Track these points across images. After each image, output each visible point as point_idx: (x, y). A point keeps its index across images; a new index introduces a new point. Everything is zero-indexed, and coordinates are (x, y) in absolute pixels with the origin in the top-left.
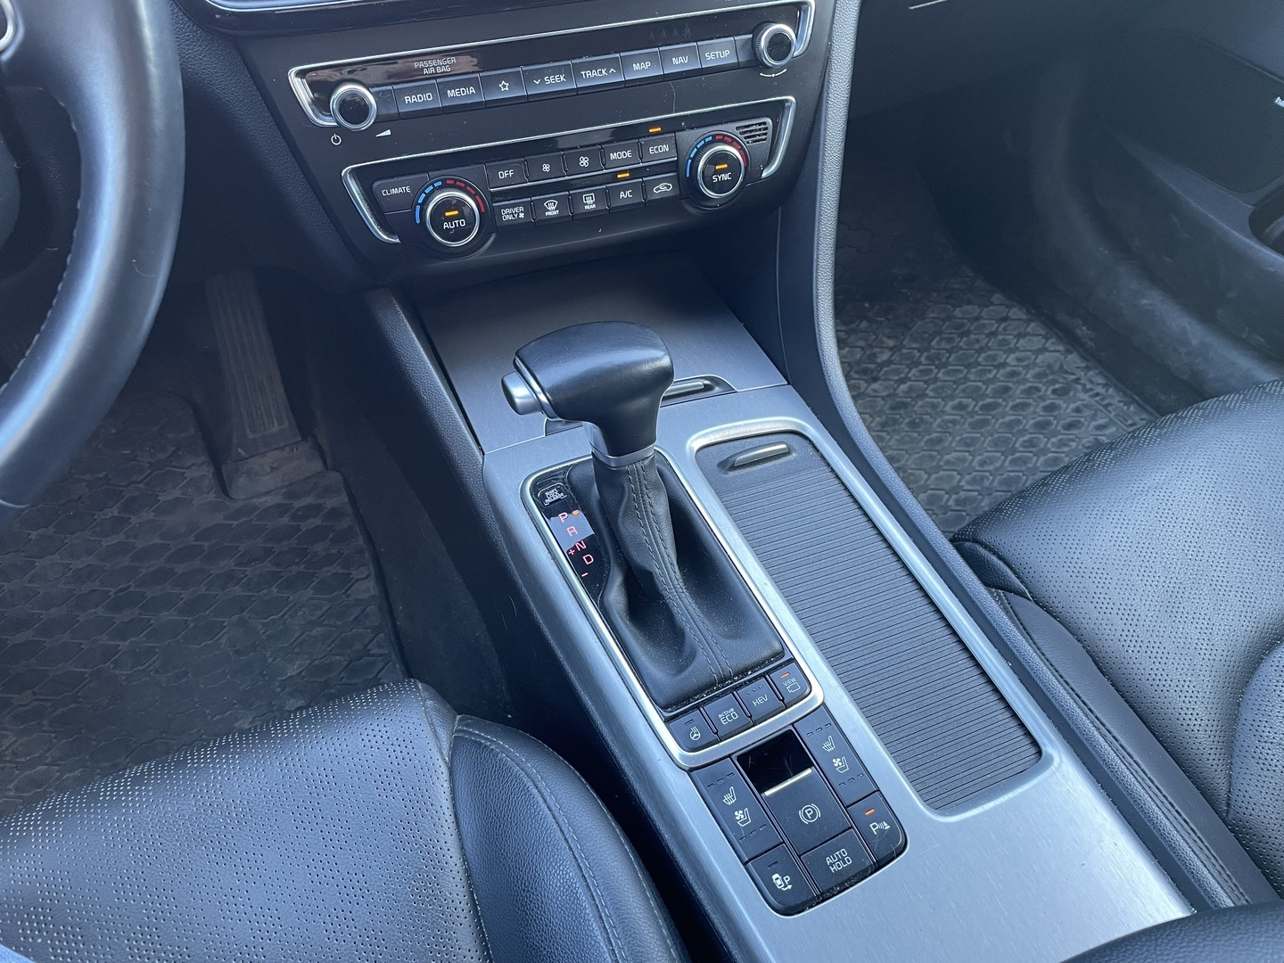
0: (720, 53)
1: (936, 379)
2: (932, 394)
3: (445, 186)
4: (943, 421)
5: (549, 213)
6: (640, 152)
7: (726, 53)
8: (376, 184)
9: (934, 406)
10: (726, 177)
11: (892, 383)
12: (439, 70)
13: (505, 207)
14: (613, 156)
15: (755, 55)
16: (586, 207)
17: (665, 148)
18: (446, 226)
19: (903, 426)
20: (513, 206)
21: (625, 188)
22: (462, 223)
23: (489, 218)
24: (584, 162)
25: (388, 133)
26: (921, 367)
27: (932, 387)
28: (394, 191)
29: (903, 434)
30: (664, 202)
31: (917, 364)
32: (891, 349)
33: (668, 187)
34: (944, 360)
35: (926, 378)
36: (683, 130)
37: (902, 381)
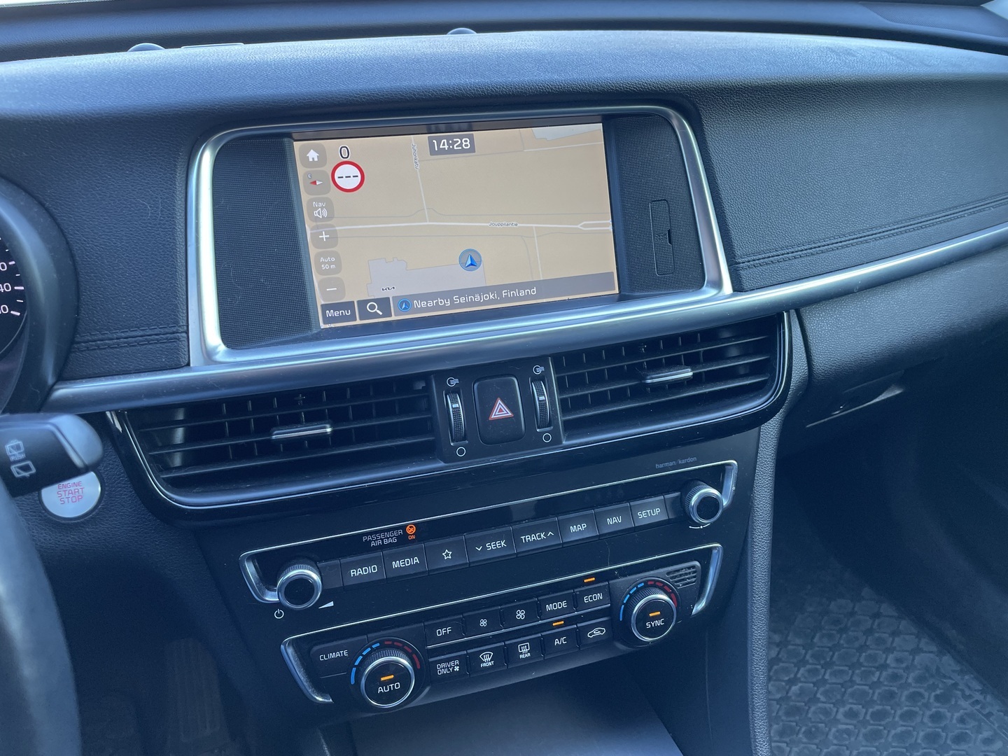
0: (651, 512)
1: (824, 681)
2: (823, 699)
3: (386, 647)
4: (837, 731)
5: (485, 665)
6: (575, 602)
7: (657, 511)
8: (315, 648)
9: (826, 712)
10: (659, 623)
11: (784, 684)
12: (386, 542)
13: (441, 662)
14: (549, 607)
15: (684, 511)
16: (521, 656)
17: (599, 596)
18: (380, 690)
19: (800, 736)
20: (448, 660)
21: (559, 635)
22: (397, 686)
23: (425, 675)
24: (521, 615)
25: (331, 604)
26: (808, 667)
27: (822, 689)
28: (332, 656)
29: (802, 745)
30: (598, 642)
31: (803, 662)
32: (778, 645)
33: (602, 631)
34: (828, 660)
35: (815, 680)
36: (616, 578)
37: (792, 682)
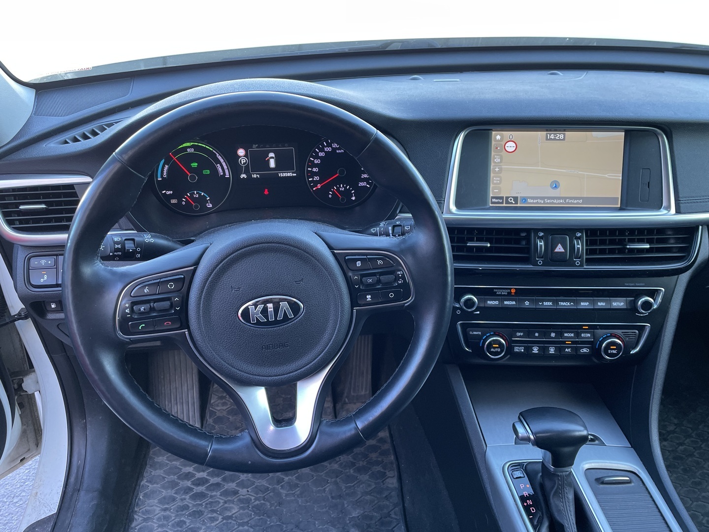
0: (619, 303)
1: (700, 448)
2: (697, 456)
3: (495, 335)
4: (702, 473)
5: (534, 352)
6: (578, 335)
7: (622, 304)
8: (468, 329)
9: (698, 463)
10: (615, 352)
11: (675, 444)
12: (503, 293)
13: (516, 346)
14: (566, 335)
15: (635, 306)
16: (550, 352)
17: (589, 335)
18: (492, 350)
19: (679, 470)
20: (520, 346)
21: (568, 348)
22: (499, 350)
23: (510, 350)
24: (553, 335)
25: (478, 312)
26: (692, 439)
27: (697, 451)
28: (475, 333)
29: (679, 475)
30: (585, 355)
31: (690, 436)
32: (676, 425)
33: (587, 350)
34: (706, 438)
35: (695, 446)
36: (598, 329)
37: (681, 444)
